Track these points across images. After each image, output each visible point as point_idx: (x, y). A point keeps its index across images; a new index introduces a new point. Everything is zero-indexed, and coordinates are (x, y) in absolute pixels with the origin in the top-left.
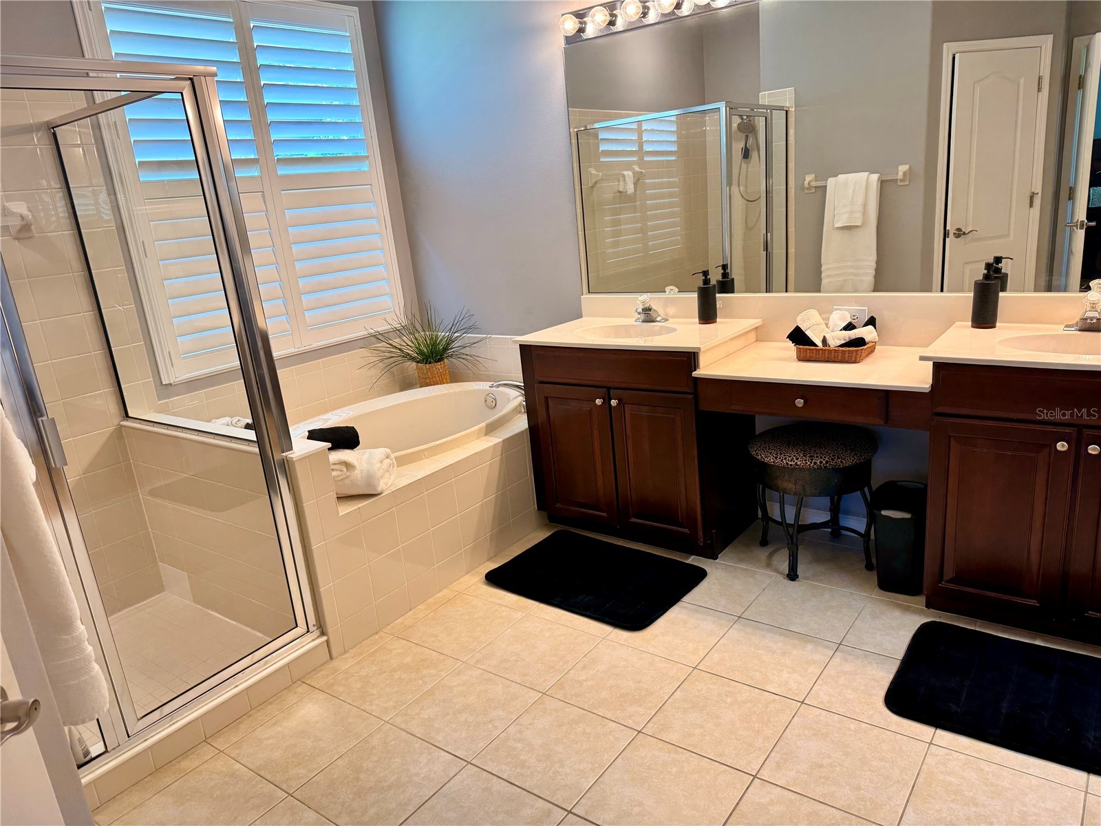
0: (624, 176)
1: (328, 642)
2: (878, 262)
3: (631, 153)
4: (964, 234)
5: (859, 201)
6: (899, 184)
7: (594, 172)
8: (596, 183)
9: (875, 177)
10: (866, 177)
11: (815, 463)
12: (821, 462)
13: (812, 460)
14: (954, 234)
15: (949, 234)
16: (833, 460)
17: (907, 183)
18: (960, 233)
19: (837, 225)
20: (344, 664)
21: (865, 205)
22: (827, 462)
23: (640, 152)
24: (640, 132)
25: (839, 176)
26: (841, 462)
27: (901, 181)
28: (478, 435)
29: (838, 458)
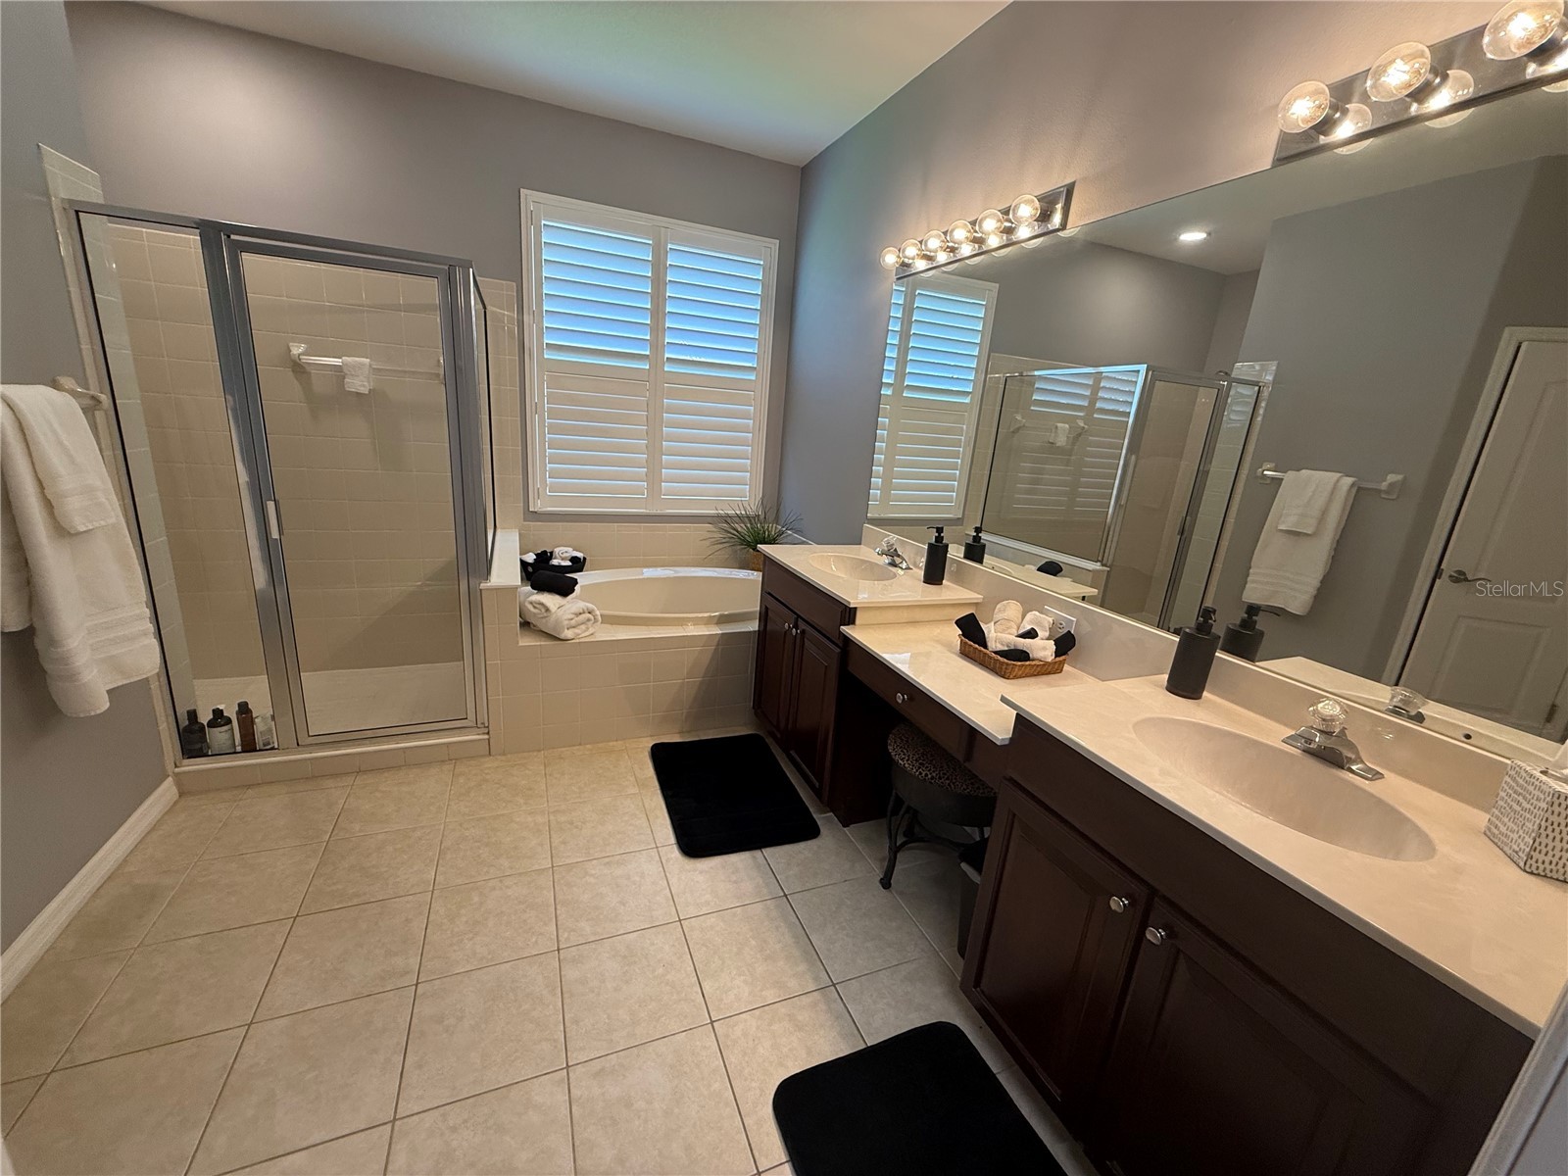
0: (1057, 427)
1: (489, 740)
2: (1326, 581)
3: (1079, 408)
4: (1466, 580)
5: (1320, 502)
6: (1383, 496)
7: (1019, 418)
8: (1018, 429)
9: (1349, 480)
10: (1335, 478)
11: (920, 773)
12: (926, 775)
13: (919, 768)
14: (1451, 576)
15: (1441, 574)
16: (940, 778)
17: (1394, 497)
18: (1460, 578)
19: (1282, 527)
20: (489, 763)
21: (1324, 512)
22: (932, 778)
23: (1091, 408)
24: (1096, 388)
25: (1304, 471)
26: (949, 785)
27: (1386, 492)
28: (709, 621)
29: (948, 779)
